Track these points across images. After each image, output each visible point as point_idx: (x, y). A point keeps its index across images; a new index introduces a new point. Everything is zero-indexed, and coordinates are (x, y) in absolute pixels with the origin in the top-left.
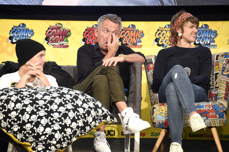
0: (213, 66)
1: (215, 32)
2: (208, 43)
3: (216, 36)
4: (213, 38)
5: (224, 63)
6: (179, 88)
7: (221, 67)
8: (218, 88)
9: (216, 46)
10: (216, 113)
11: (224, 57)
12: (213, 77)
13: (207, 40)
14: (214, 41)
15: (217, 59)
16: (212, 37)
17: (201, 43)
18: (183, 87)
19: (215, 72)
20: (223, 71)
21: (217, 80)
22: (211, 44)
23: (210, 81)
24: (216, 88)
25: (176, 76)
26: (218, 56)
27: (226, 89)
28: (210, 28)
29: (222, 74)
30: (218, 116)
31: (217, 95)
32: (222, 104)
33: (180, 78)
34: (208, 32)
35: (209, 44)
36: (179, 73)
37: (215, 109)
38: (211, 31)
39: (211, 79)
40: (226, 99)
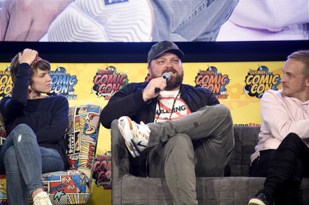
0: (72, 123)
1: (75, 77)
2: (66, 92)
3: (76, 83)
4: (72, 86)
5: (86, 118)
6: (22, 156)
7: (83, 124)
8: (79, 152)
9: (76, 96)
10: (76, 186)
11: (86, 110)
12: (73, 138)
13: (64, 88)
14: (73, 90)
15: (77, 114)
16: (71, 84)
17: (56, 92)
18: (27, 155)
19: (75, 132)
20: (85, 129)
21: (78, 141)
22: (70, 93)
23: (68, 143)
24: (76, 152)
25: (20, 138)
26: (78, 109)
27: (89, 153)
28: (67, 72)
29: (84, 133)
30: (78, 190)
31: (77, 162)
32: (83, 174)
33: (24, 141)
34: (65, 77)
35: (67, 94)
36: (24, 135)
37: (75, 181)
38: (68, 76)
39: (70, 140)
40: (89, 166)
